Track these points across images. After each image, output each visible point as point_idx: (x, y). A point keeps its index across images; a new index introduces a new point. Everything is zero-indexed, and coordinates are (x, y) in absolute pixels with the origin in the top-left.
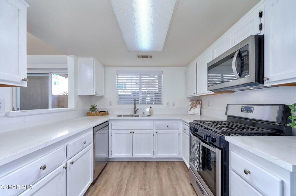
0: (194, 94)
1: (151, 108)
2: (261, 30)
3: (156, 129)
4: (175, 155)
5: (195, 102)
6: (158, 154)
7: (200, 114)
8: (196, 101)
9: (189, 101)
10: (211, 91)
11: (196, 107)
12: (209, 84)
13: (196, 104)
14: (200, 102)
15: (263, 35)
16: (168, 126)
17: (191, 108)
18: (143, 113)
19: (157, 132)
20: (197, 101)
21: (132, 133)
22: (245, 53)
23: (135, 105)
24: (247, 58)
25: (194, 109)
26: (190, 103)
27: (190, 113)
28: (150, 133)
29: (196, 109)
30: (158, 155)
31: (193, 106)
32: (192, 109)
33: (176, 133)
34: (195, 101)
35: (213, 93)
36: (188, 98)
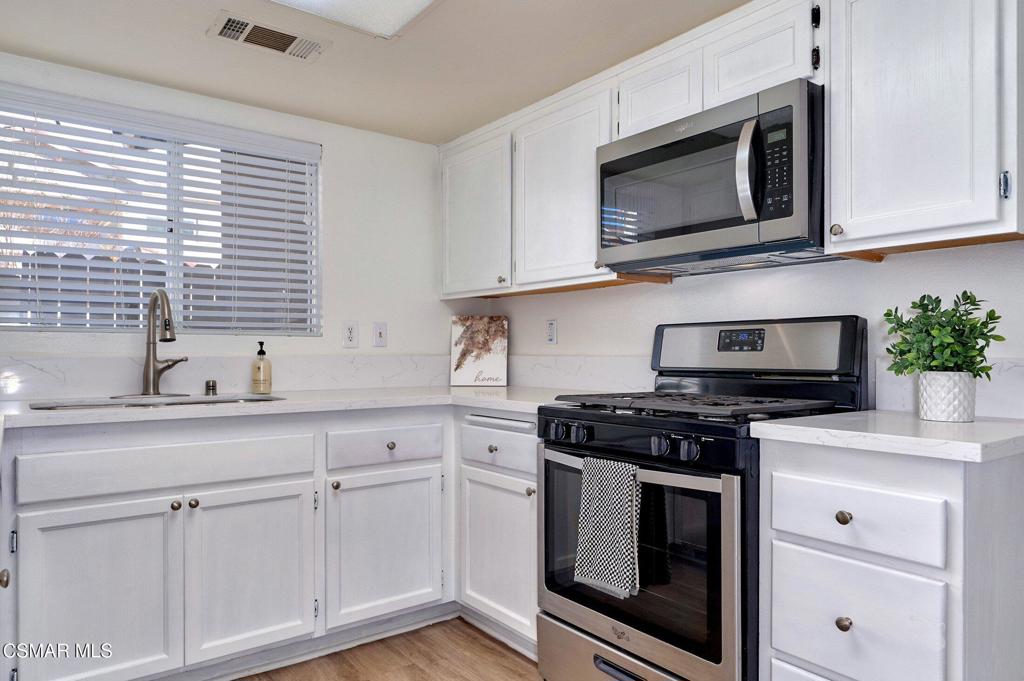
0: (501, 280)
1: (262, 352)
2: (816, 68)
3: (330, 471)
4: (424, 592)
5: (481, 325)
6: (340, 609)
7: (505, 384)
8: (486, 320)
9: (454, 318)
10: (606, 270)
11: (489, 350)
12: (606, 237)
13: (488, 332)
14: (505, 323)
15: (823, 86)
16: (392, 447)
17: (464, 355)
18: (211, 387)
19: (337, 487)
20: (491, 318)
21: (185, 507)
22: (780, 135)
23: (172, 334)
24: (785, 153)
25: (478, 357)
26: (458, 330)
27: (458, 378)
28: (297, 496)
29: (487, 357)
30: (343, 611)
31: (474, 345)
32: (470, 359)
33: (428, 479)
34: (481, 318)
35: (614, 276)
36: (447, 302)
